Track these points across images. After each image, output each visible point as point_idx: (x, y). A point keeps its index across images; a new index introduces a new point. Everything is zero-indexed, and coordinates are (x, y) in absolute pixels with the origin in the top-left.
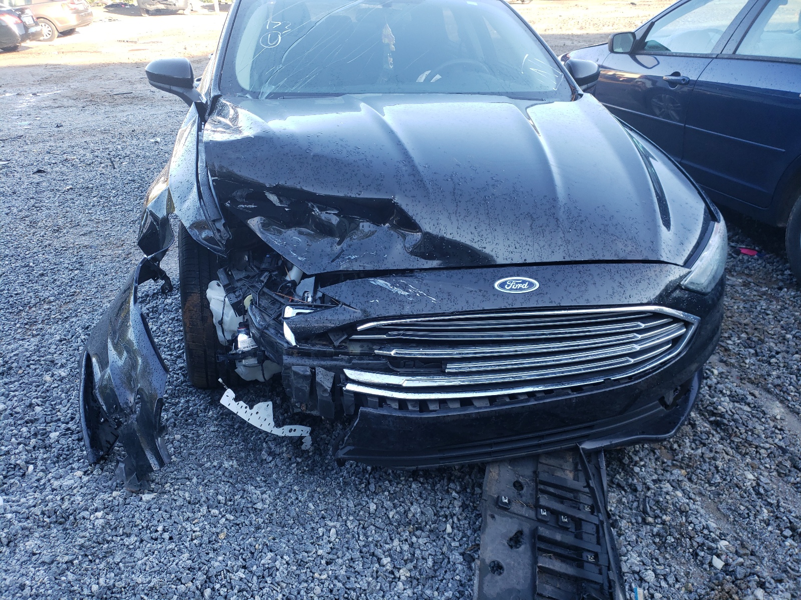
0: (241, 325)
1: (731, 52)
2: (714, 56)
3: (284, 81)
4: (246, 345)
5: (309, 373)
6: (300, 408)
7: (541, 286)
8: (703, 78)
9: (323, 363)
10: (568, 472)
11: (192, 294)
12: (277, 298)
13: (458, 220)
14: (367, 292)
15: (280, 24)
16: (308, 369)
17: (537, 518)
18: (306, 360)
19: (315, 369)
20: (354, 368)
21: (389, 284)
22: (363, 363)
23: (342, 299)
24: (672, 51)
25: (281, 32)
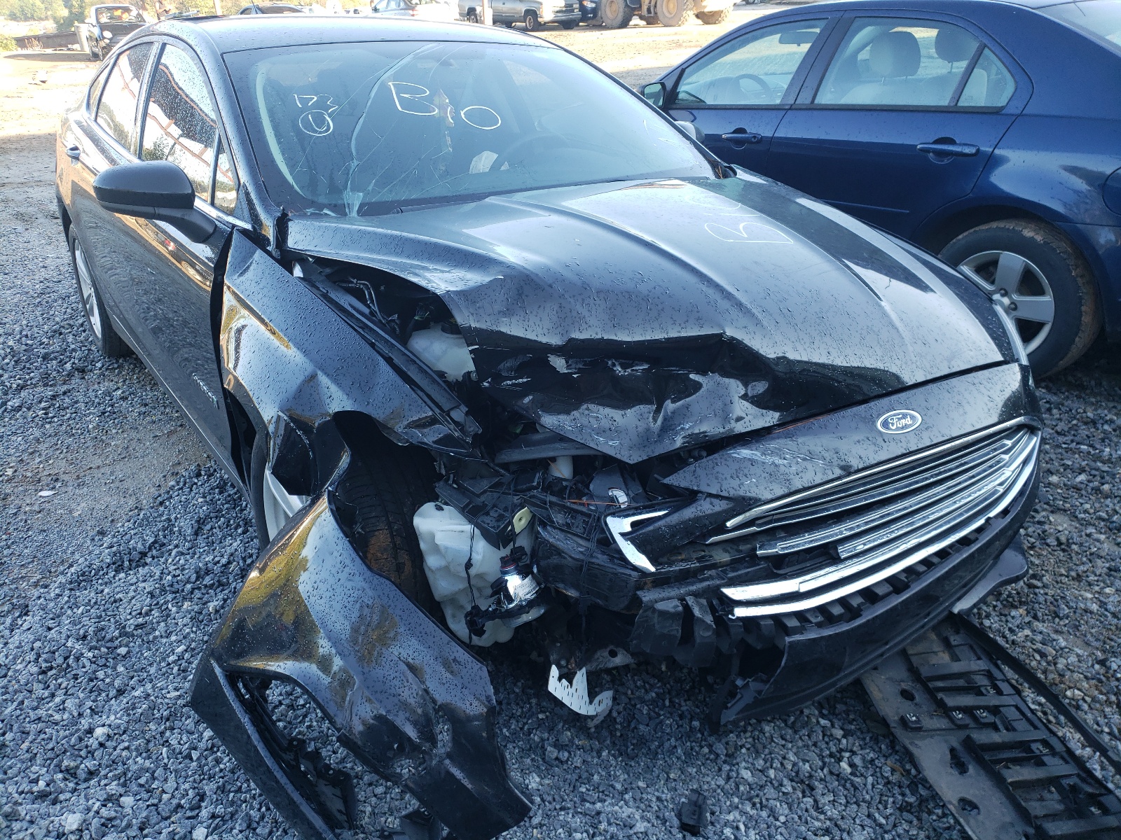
0: (505, 562)
1: (808, 101)
2: (787, 107)
3: (372, 185)
4: (527, 590)
5: (680, 608)
6: (567, 666)
7: (924, 417)
8: (781, 133)
9: (693, 588)
10: (941, 654)
11: (376, 533)
12: (575, 507)
13: (805, 349)
14: (735, 472)
15: (316, 98)
16: (676, 602)
17: (956, 725)
18: (670, 590)
19: (685, 600)
20: (733, 583)
21: (759, 454)
22: (741, 574)
23: (704, 488)
24: (708, 103)
25: (327, 111)
